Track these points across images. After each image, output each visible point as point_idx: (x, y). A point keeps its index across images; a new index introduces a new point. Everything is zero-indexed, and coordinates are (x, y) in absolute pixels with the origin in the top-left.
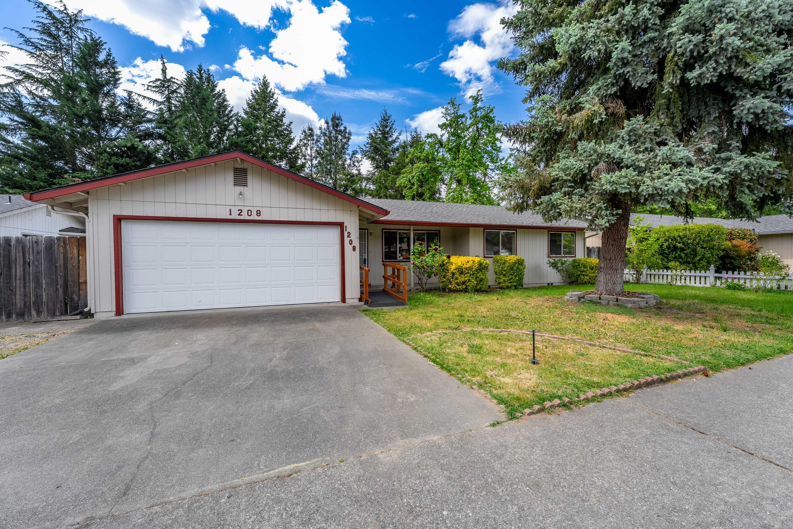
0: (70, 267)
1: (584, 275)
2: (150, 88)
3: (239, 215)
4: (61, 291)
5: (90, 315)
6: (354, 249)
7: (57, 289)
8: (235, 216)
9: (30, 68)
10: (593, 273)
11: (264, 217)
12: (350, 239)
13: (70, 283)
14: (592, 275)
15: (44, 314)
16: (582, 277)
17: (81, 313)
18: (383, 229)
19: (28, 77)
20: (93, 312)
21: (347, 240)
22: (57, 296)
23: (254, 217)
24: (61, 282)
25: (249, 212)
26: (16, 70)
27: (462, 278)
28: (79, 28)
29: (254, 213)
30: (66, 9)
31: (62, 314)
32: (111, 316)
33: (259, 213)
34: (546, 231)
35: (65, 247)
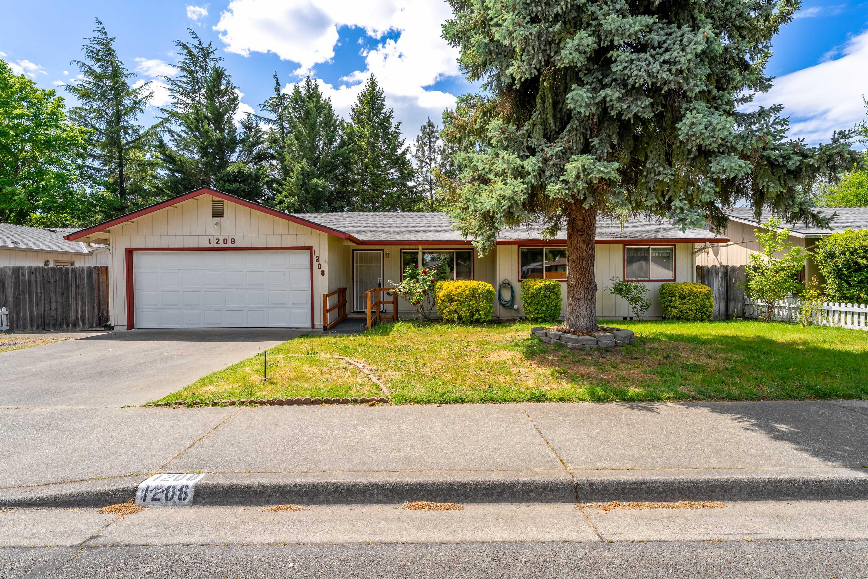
0: (101, 289)
1: (672, 307)
2: (265, 108)
3: (217, 243)
4: (96, 308)
5: (111, 328)
6: (323, 273)
7: (94, 307)
8: (214, 245)
9: (176, 107)
10: (685, 304)
11: (237, 245)
12: (318, 263)
13: (102, 302)
14: (684, 307)
15: (86, 326)
16: (670, 309)
17: (105, 326)
18: (401, 250)
19: (175, 115)
20: (112, 325)
21: (315, 264)
22: (94, 312)
23: (230, 245)
24: (96, 301)
25: (225, 241)
26: (165, 111)
27: (454, 306)
28: (211, 60)
29: (229, 241)
30: (201, 44)
31: (97, 326)
32: (124, 329)
33: (233, 241)
34: (621, 245)
35: (99, 275)
